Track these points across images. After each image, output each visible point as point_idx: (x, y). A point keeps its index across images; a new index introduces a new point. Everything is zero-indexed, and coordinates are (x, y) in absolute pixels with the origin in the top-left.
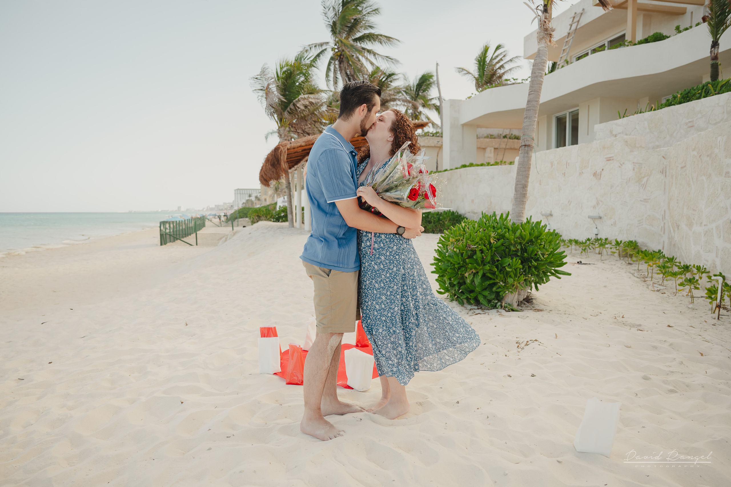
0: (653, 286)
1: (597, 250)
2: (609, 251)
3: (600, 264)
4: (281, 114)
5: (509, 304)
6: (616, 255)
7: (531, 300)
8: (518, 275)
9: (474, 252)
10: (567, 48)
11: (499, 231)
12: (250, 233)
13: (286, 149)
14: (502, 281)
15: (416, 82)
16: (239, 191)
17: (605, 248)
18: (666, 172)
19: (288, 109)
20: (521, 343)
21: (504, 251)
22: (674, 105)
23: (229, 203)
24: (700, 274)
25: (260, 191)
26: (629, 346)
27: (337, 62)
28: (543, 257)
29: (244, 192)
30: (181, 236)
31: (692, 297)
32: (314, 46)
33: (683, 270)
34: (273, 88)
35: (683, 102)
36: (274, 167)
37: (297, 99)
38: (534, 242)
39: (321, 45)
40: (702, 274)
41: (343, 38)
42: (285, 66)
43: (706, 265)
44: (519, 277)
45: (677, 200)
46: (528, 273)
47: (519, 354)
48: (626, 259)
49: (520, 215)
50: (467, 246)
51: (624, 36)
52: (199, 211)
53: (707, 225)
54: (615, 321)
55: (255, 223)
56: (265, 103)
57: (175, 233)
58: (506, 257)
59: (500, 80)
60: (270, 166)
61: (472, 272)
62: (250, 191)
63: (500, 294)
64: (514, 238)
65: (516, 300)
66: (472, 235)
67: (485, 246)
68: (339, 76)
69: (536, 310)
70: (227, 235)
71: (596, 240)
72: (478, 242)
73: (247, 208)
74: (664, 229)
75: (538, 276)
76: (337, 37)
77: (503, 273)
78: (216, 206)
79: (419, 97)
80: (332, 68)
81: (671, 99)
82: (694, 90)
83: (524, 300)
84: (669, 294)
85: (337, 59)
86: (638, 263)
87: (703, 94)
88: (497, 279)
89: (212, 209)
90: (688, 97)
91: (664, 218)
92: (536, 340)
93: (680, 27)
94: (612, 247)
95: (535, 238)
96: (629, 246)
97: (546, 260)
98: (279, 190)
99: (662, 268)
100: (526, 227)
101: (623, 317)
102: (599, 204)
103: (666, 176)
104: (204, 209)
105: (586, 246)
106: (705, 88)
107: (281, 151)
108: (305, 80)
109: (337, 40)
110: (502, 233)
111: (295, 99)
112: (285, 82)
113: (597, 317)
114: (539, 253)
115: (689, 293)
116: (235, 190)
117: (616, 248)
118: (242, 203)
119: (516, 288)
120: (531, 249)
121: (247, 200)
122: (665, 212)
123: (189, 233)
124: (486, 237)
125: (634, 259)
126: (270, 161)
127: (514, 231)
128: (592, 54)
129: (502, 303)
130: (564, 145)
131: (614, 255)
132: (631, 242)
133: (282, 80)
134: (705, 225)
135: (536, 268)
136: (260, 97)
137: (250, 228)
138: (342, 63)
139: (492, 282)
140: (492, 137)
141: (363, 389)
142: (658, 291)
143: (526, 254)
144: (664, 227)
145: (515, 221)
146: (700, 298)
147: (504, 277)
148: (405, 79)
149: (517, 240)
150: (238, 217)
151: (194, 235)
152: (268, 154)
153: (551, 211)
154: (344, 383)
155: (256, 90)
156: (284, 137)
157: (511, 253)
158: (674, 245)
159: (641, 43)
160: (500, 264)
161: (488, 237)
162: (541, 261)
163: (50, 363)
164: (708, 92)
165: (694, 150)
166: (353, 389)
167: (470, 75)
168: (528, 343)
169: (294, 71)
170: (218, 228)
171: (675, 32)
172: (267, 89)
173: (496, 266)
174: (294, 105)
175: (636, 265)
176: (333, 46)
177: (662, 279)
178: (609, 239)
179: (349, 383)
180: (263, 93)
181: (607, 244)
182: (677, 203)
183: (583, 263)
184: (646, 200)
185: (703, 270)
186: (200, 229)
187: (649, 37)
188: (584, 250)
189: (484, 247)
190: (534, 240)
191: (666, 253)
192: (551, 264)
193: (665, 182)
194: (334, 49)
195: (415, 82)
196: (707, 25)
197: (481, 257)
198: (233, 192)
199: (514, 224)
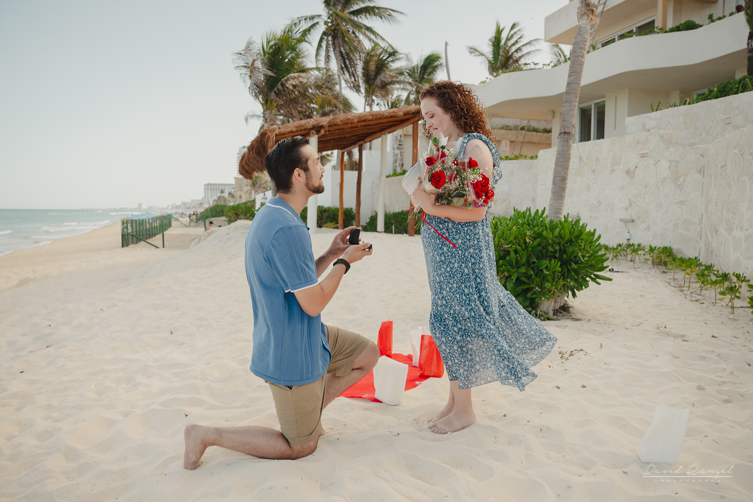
0: (691, 296)
1: (629, 257)
2: (642, 257)
3: (633, 272)
4: (267, 95)
5: (545, 313)
6: (650, 262)
7: (568, 309)
8: (556, 279)
9: (508, 253)
10: (593, 32)
11: (536, 229)
12: (228, 234)
13: (274, 134)
14: (538, 286)
15: (421, 64)
16: (209, 186)
17: (638, 255)
18: (704, 172)
19: (276, 89)
20: (564, 353)
21: (541, 252)
22: (710, 99)
23: (197, 200)
24: (740, 282)
25: (234, 186)
26: (677, 356)
27: (330, 38)
28: (584, 259)
29: (215, 187)
30: (144, 237)
31: (733, 307)
32: (303, 18)
33: (721, 278)
34: (258, 64)
35: (719, 96)
36: (260, 156)
37: (286, 78)
38: (574, 243)
39: (312, 18)
40: (742, 282)
41: (338, 10)
42: (272, 40)
43: (746, 273)
44: (557, 281)
45: (716, 202)
46: (567, 277)
47: (563, 365)
48: (660, 267)
49: (558, 211)
50: (499, 246)
51: (653, 22)
52: (163, 208)
53: (748, 229)
54: (658, 331)
55: (232, 222)
56: (249, 82)
57: (138, 233)
58: (542, 259)
59: (517, 65)
60: (254, 154)
61: (504, 275)
62: (223, 186)
63: (536, 301)
64: (553, 237)
65: (552, 308)
66: (505, 233)
67: (519, 245)
68: (332, 54)
69: (573, 319)
70: (201, 236)
71: (628, 246)
72: (512, 241)
73: (220, 206)
74: (701, 234)
75: (576, 280)
76: (330, 10)
77: (540, 277)
78: (182, 203)
79: (424, 80)
80: (324, 44)
81: (706, 92)
82: (731, 84)
83: (560, 308)
84: (708, 304)
85: (330, 35)
86: (672, 271)
87: (740, 89)
88: (533, 284)
89: (178, 207)
90: (724, 91)
91: (701, 222)
92: (581, 350)
93: (713, 16)
94: (646, 253)
95: (575, 237)
96: (664, 253)
97: (587, 263)
98: (257, 186)
99: (701, 276)
100: (566, 225)
101: (665, 327)
102: (632, 205)
103: (704, 176)
104: (168, 206)
105: (618, 252)
106: (742, 82)
107: (268, 137)
108: (296, 56)
109: (331, 12)
110: (539, 231)
111: (283, 78)
112: (272, 58)
113: (638, 327)
114: (580, 254)
115: (729, 302)
116: (205, 185)
117: (650, 254)
118: (213, 200)
119: (553, 294)
120: (571, 250)
121: (219, 197)
122: (702, 215)
123: (153, 233)
124: (521, 235)
125: (670, 266)
126: (255, 148)
127: (553, 228)
128: (618, 40)
129: (537, 311)
130: (589, 139)
131: (647, 263)
132: (666, 248)
133: (269, 56)
134: (746, 230)
135: (575, 271)
136: (242, 76)
137: (226, 228)
138: (336, 39)
139: (526, 287)
140: (508, 128)
141: (394, 402)
142: (697, 301)
143: (565, 256)
144: (701, 232)
145: (553, 219)
146: (740, 309)
147: (541, 281)
148: (408, 59)
149: (555, 240)
150: (210, 215)
151: (160, 236)
152: (252, 141)
153: (579, 213)
154: (371, 396)
155: (238, 67)
156: (270, 122)
157: (549, 254)
158: (712, 252)
159: (672, 30)
160: (536, 266)
161: (523, 235)
162: (581, 264)
163: (21, 372)
164: (745, 87)
165: (735, 148)
166: (381, 402)
167: (484, 57)
168: (573, 353)
169: (282, 45)
170: (187, 229)
171: (707, 21)
172: (252, 65)
173: (531, 268)
174: (283, 85)
175: (670, 274)
176: (326, 19)
177: (700, 288)
178: (642, 245)
179: (377, 396)
180: (246, 70)
181: (640, 250)
182: (716, 205)
183: (615, 270)
184: (682, 203)
185: (743, 279)
186: (166, 230)
187: (681, 24)
188: (616, 256)
189: (518, 247)
190: (573, 239)
191: (703, 260)
192: (592, 267)
193: (703, 182)
194: (327, 23)
195: (419, 63)
196: (744, 14)
197: (516, 258)
198: (203, 187)
199: (551, 221)
